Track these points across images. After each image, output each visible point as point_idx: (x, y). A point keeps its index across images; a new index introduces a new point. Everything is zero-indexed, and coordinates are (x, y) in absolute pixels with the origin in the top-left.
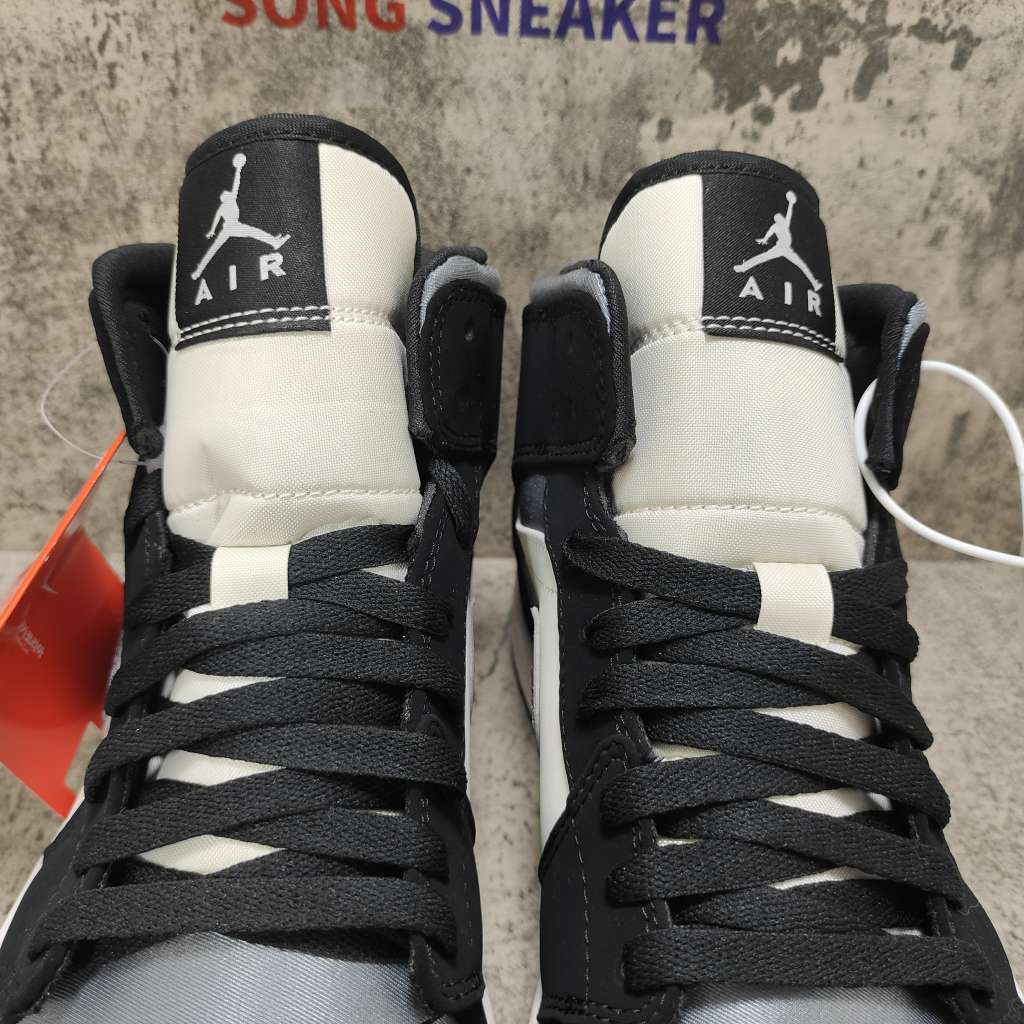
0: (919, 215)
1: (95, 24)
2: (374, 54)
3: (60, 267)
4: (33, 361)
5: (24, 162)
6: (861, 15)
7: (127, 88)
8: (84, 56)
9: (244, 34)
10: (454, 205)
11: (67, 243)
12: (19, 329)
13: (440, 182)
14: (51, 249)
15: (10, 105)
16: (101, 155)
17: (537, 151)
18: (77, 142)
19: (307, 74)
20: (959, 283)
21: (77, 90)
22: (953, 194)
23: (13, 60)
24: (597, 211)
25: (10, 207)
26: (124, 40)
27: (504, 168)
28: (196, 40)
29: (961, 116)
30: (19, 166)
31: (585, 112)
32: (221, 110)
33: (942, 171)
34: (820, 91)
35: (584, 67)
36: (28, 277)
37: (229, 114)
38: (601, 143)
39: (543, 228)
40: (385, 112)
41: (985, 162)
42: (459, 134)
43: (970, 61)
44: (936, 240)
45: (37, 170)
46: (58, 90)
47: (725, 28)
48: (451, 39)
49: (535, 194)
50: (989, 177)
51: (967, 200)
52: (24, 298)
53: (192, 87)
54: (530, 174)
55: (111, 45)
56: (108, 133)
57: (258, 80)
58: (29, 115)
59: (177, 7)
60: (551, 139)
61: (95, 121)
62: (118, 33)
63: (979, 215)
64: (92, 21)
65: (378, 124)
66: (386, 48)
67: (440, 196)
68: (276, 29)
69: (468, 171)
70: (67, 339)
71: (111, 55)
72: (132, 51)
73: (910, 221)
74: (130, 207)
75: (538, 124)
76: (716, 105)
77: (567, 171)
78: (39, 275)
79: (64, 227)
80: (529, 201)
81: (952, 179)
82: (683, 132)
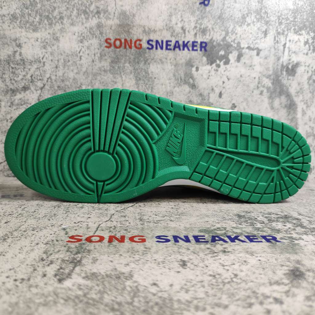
0: (256, 88)
2: (135, 54)
6: (235, 45)
7: (83, 61)
8: (75, 54)
9: (109, 50)
10: (152, 86)
13: (149, 81)
15: (58, 64)
16: (76, 75)
17: (170, 74)
18: (71, 72)
19: (121, 58)
20: (269, 103)
21: (73, 61)
22: (263, 83)
23: (61, 55)
24: (184, 87)
25: (54, 86)
26: (84, 51)
27: (163, 77)
28: (99, 52)
29: (261, 66)
30: (58, 77)
31: (180, 66)
32: (103, 65)
33: (259, 77)
34: (229, 60)
35: (179, 56)
37: (104, 66)
38: (184, 72)
39: (172, 91)
41: (268, 75)
42: (153, 70)
43: (260, 54)
44: (261, 93)
45: (61, 78)
46: (69, 61)
47: (208, 48)
48: (151, 51)
49: (170, 83)
50: (270, 79)
51: (266, 84)
53: (97, 61)
54: (169, 79)
55: (81, 52)
57: (111, 59)
58: (62, 66)
59: (96, 45)
60: (173, 71)
61: (75, 67)
62: (83, 50)
63: (270, 87)
64: (78, 47)
65: (136, 68)
66: (138, 53)
67: (149, 84)
69: (155, 78)
71: (81, 54)
72: (86, 53)
73: (254, 89)
74: (80, 86)
75: (170, 68)
76: (208, 64)
77: (177, 78)
80: (168, 85)
81: (262, 79)
82: (201, 69)
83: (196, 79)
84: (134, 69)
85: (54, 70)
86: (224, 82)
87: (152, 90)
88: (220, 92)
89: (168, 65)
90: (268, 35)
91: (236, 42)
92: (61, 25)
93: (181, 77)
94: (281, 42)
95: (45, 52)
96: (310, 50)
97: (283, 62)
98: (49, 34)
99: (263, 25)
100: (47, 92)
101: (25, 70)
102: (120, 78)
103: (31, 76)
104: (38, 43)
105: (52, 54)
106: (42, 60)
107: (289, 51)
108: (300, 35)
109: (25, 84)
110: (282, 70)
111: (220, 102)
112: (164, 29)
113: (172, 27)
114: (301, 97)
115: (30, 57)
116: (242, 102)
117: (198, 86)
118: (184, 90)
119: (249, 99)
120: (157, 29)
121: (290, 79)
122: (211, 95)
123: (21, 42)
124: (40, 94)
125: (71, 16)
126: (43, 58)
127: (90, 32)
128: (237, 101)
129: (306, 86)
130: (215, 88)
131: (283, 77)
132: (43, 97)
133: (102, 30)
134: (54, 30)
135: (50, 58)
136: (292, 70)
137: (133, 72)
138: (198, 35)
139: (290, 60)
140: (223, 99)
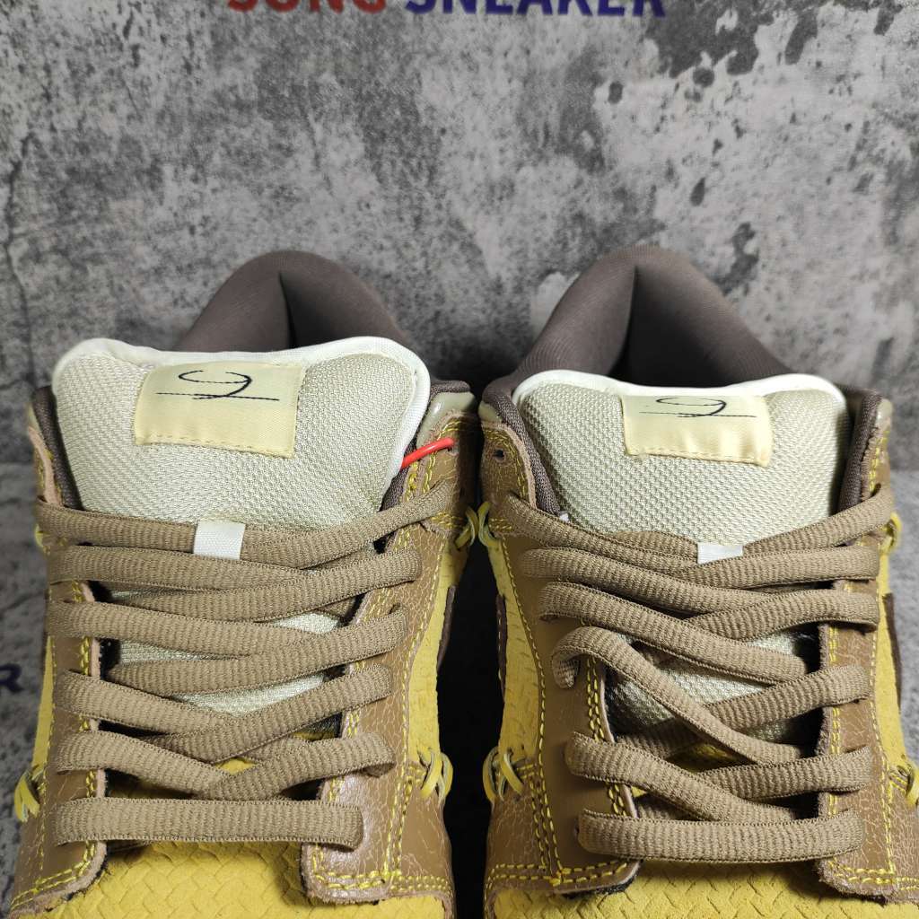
0: (845, 165)
1: (120, 12)
2: (358, 33)
3: (97, 220)
4: (76, 300)
5: (64, 131)
7: (149, 66)
8: (111, 40)
9: (247, 17)
10: (431, 162)
11: (101, 199)
12: (64, 273)
13: (419, 143)
14: (89, 205)
15: (50, 83)
16: (128, 124)
17: (503, 113)
18: (108, 113)
19: (302, 50)
20: (883, 224)
21: (106, 69)
22: (876, 145)
23: (52, 45)
24: (556, 164)
25: (54, 170)
26: (144, 25)
27: (475, 129)
28: (206, 24)
29: (884, 75)
30: (60, 135)
31: (545, 78)
32: (229, 83)
33: (867, 124)
34: (754, 55)
35: (543, 39)
36: (70, 228)
37: (235, 86)
38: (559, 105)
39: (510, 180)
40: (370, 82)
41: (905, 116)
42: (435, 99)
43: (892, 26)
44: (862, 186)
45: (75, 138)
46: (91, 69)
48: (426, 16)
49: (502, 151)
50: (910, 129)
51: (890, 150)
52: (68, 247)
53: (204, 65)
54: (497, 133)
55: (134, 30)
56: (134, 106)
57: (260, 57)
58: (67, 91)
60: (516, 102)
61: (122, 95)
62: (137, 16)
63: (901, 164)
64: (117, 10)
65: (364, 92)
66: (370, 26)
67: (419, 153)
68: (274, 13)
69: (443, 131)
70: (105, 281)
71: (134, 38)
72: (152, 34)
73: (838, 170)
74: (154, 168)
75: (504, 89)
76: (662, 70)
77: (530, 130)
78: (78, 227)
79: (99, 186)
80: (496, 157)
81: (876, 131)
82: (632, 93)
83: (608, 132)
84: (358, 97)
85: (40, 108)
86: (718, 145)
87: (431, 178)
88: (697, 181)
89: (493, 79)
93: (546, 127)
100: (31, 190)
102: (303, 135)
105: (16, 41)
111: (692, 220)
116: (779, 218)
117: (615, 162)
118: (559, 178)
119: (811, 208)
122: (661, 194)
124: (10, 199)
128: (760, 215)
130: (680, 169)
132: (22, 210)
135: (14, 60)
137: (355, 108)
140: (705, 206)
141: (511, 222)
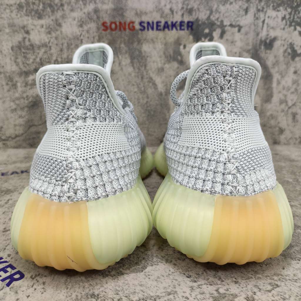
1: (79, 32)
2: (129, 35)
6: (219, 23)
8: (77, 38)
9: (106, 33)
10: (145, 64)
13: (142, 59)
15: (63, 48)
17: (161, 52)
19: (117, 40)
23: (64, 39)
24: (173, 64)
26: (84, 35)
27: (154, 56)
28: (97, 34)
29: (241, 41)
31: (169, 44)
33: (240, 53)
34: (213, 38)
35: (168, 36)
38: (173, 50)
39: (163, 68)
42: (146, 50)
43: (241, 31)
46: (72, 44)
47: (194, 27)
48: (143, 32)
49: (161, 61)
54: (159, 57)
58: (66, 49)
59: (94, 29)
60: (163, 50)
62: (83, 33)
65: (131, 48)
66: (132, 34)
67: (142, 62)
68: (112, 32)
69: (148, 57)
71: (82, 37)
72: (86, 37)
75: (160, 47)
76: (194, 41)
77: (167, 56)
81: (242, 54)
82: (188, 47)
83: (184, 56)
84: (129, 49)
85: (60, 53)
87: (145, 68)
89: (158, 44)
90: (249, 13)
91: (220, 20)
92: (62, 12)
93: (170, 55)
94: (260, 19)
95: (50, 38)
96: (286, 25)
97: (261, 38)
98: (52, 20)
99: (245, 3)
101: (35, 54)
103: (41, 59)
104: (43, 30)
105: (56, 38)
106: (48, 45)
107: (268, 27)
108: (278, 11)
109: (36, 67)
110: (260, 45)
112: (154, 11)
113: (161, 9)
114: (276, 69)
115: (37, 43)
117: (186, 63)
118: (173, 67)
120: (148, 11)
121: (267, 53)
123: (29, 29)
125: (70, 2)
126: (49, 43)
127: (88, 17)
129: (281, 59)
131: (261, 52)
133: (99, 15)
134: (56, 16)
135: (55, 42)
136: (269, 44)
137: (128, 52)
138: (185, 16)
139: (268, 35)
141: (163, 78)
